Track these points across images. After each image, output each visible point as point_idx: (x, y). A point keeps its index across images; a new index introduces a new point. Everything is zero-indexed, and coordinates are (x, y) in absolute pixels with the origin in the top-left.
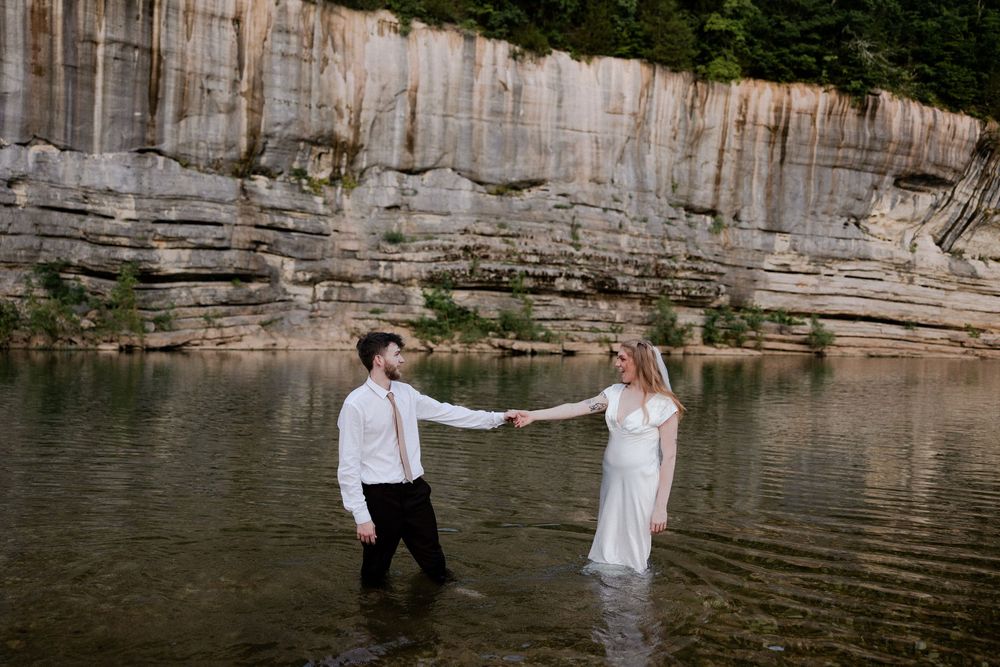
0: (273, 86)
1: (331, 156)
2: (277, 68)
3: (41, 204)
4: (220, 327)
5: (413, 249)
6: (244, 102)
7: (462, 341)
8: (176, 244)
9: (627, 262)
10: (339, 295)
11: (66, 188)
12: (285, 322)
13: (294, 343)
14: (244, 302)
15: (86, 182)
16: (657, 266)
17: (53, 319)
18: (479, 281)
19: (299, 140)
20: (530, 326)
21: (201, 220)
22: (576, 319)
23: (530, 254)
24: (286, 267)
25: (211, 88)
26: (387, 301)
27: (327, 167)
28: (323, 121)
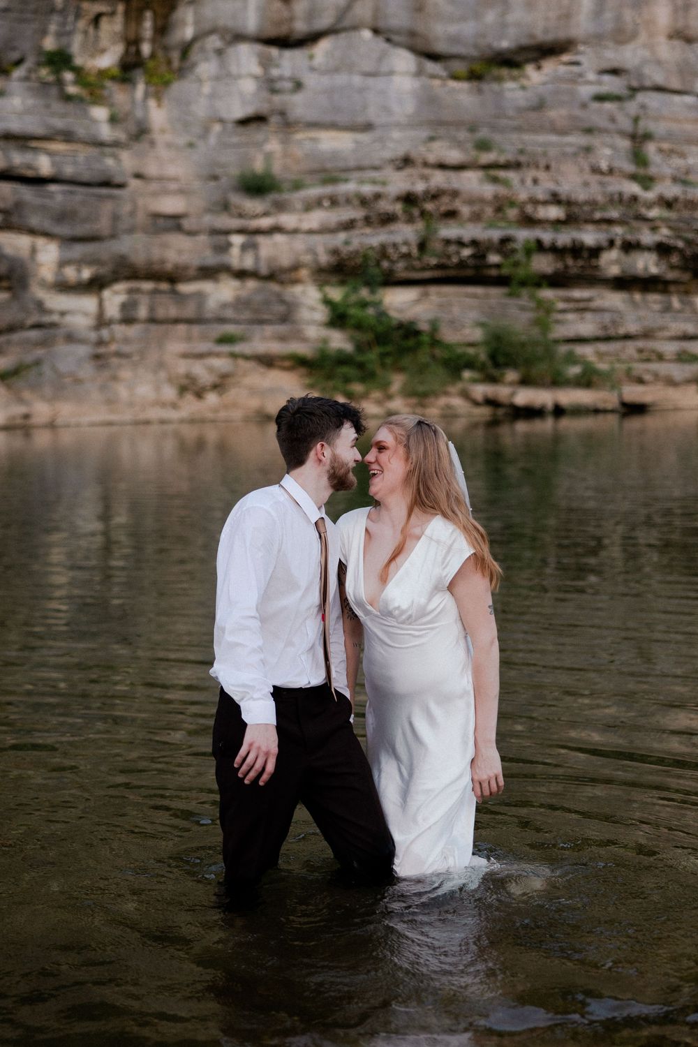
1: (119, 18)
5: (299, 206)
7: (408, 393)
10: (152, 309)
12: (46, 369)
13: (66, 410)
18: (439, 267)
20: (549, 354)
22: (647, 335)
23: (545, 203)
24: (41, 257)
26: (247, 315)
27: (114, 43)
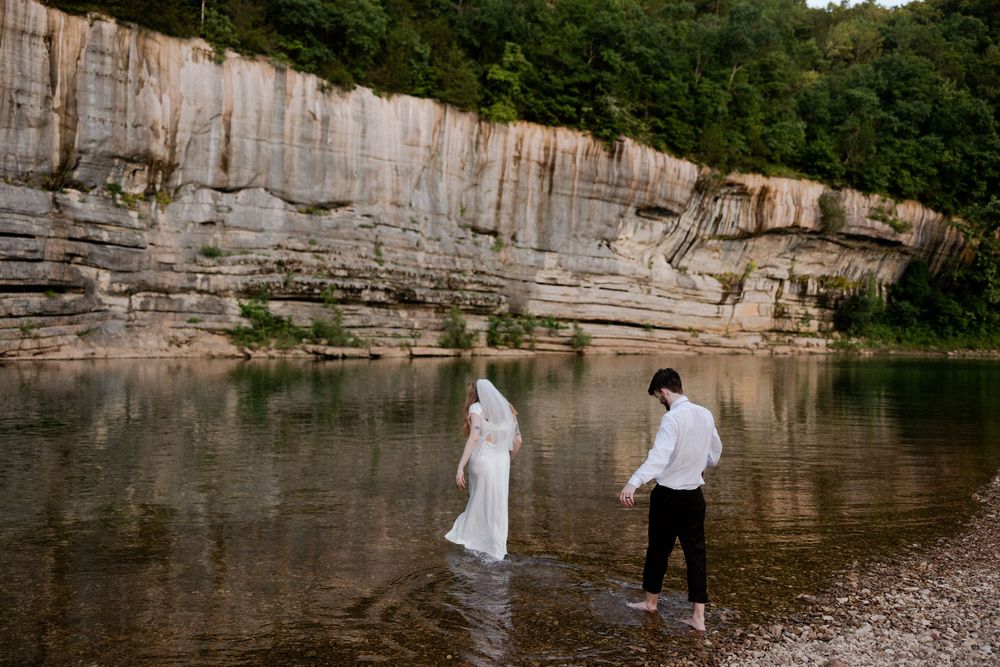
0: (86, 104)
1: (146, 172)
2: (91, 87)
4: (37, 337)
5: (230, 263)
6: (56, 118)
7: (278, 347)
9: (423, 277)
10: (156, 305)
12: (103, 331)
13: (113, 352)
14: (59, 312)
16: (449, 279)
18: (293, 293)
19: (114, 157)
20: (340, 332)
21: (11, 232)
22: (380, 326)
23: (339, 268)
24: (101, 279)
25: (21, 102)
26: (203, 310)
27: (142, 183)
28: (139, 140)
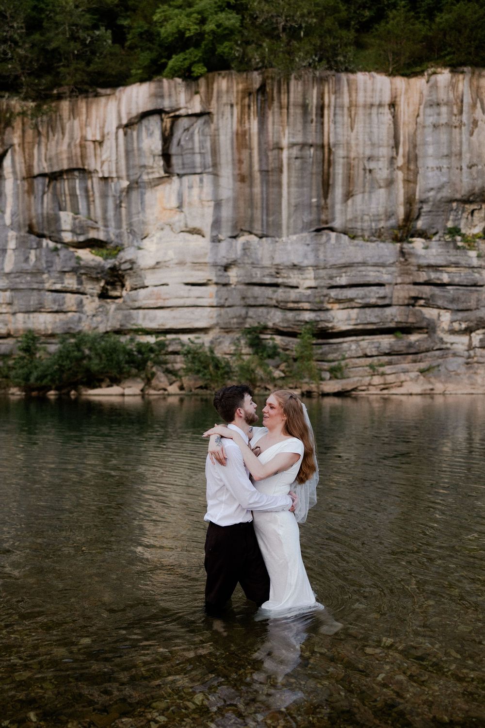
0: (426, 156)
2: (429, 139)
3: (247, 281)
4: (383, 374)
6: (400, 175)
8: (346, 305)
11: (263, 267)
13: (451, 387)
14: (405, 352)
15: (277, 261)
17: (253, 371)
19: (451, 201)
21: (367, 282)
24: (442, 319)
25: (371, 168)
27: (480, 222)
28: (473, 179)
